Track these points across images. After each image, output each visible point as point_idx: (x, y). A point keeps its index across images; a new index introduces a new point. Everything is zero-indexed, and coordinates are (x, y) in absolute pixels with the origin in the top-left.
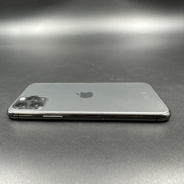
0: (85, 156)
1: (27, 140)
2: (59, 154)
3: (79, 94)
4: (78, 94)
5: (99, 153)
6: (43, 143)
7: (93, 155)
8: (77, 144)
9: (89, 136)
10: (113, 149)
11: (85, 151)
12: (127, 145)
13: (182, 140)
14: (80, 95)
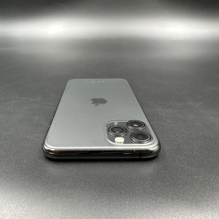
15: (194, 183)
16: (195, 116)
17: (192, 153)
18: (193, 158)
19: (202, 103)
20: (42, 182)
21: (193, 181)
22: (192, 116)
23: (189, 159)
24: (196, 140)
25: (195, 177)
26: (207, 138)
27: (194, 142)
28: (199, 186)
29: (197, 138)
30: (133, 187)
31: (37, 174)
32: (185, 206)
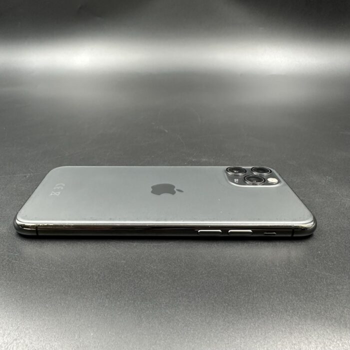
0: (107, 294)
1: (15, 262)
2: (64, 289)
3: (177, 190)
4: (179, 190)
5: (133, 292)
6: (41, 268)
7: (122, 293)
8: (99, 273)
9: (124, 260)
10: (161, 285)
11: (109, 286)
12: (186, 281)
13: (287, 276)
14: (175, 189)
15: (337, 295)
16: (323, 199)
17: (328, 254)
18: (330, 260)
19: (330, 178)
20: (127, 299)
21: (336, 293)
22: (318, 199)
23: (325, 262)
24: (329, 234)
25: (338, 287)
26: (345, 231)
27: (328, 237)
28: (345, 300)
29: (330, 231)
30: (256, 304)
31: (117, 289)
32: (330, 328)
